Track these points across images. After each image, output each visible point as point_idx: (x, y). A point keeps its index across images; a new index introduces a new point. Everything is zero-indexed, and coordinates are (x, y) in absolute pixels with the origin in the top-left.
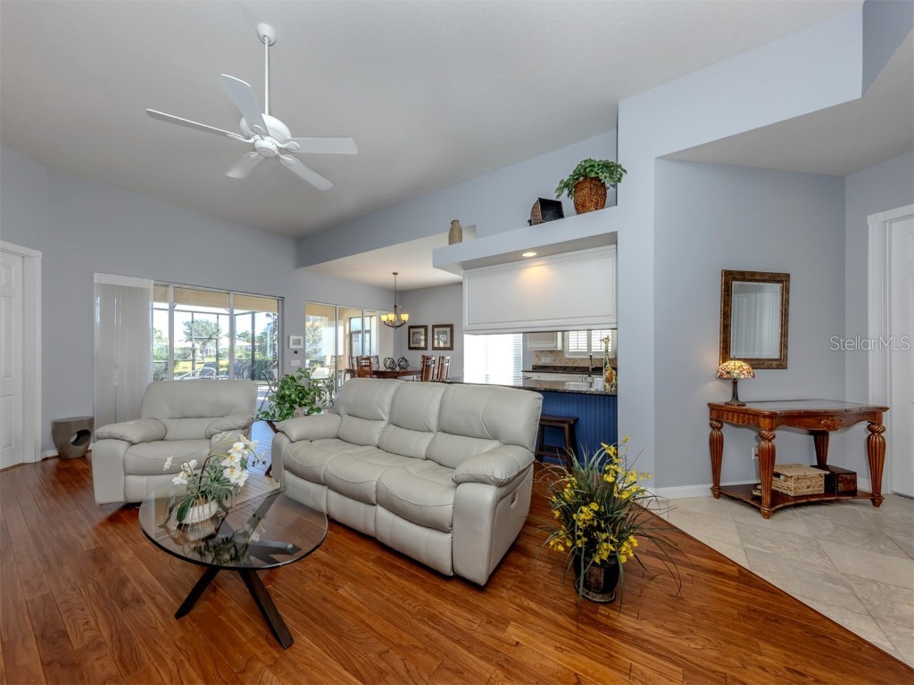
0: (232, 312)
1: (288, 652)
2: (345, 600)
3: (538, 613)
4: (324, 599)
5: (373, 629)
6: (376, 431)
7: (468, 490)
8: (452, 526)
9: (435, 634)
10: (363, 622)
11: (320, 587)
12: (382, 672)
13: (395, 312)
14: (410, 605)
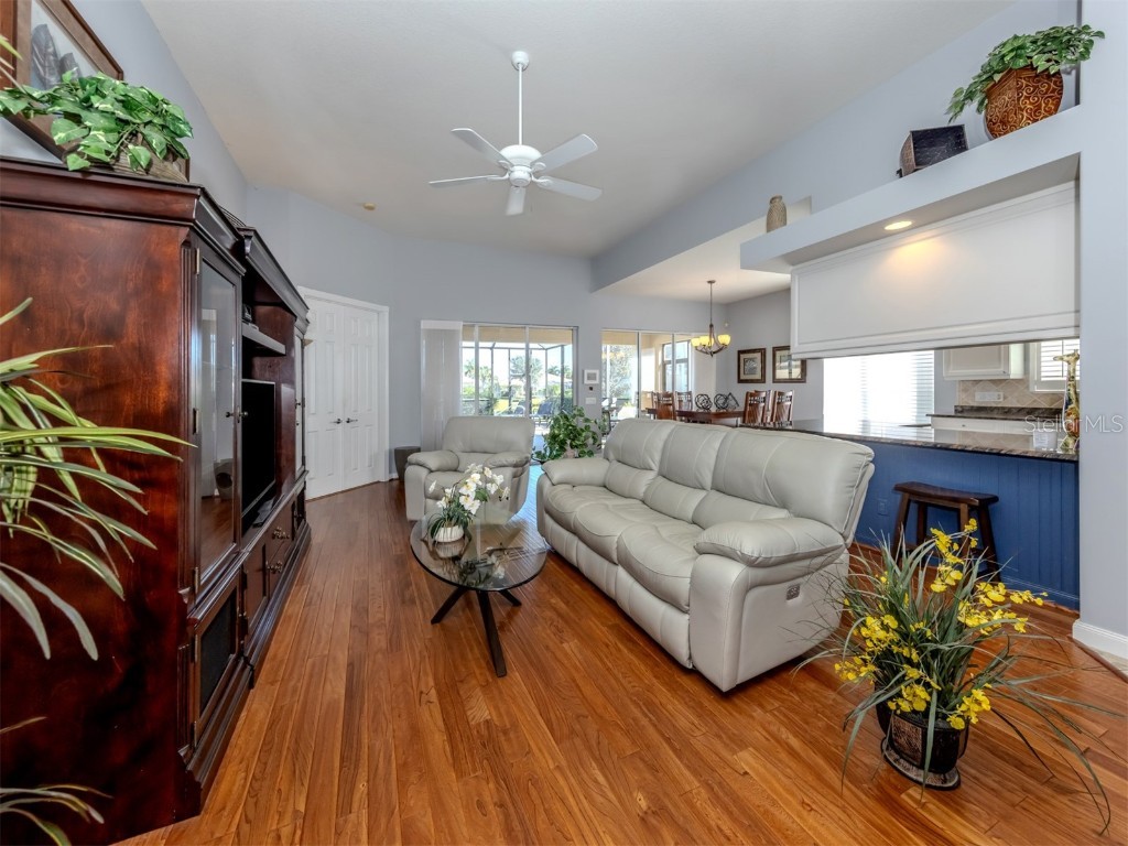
0: (527, 346)
1: (500, 681)
2: (566, 654)
3: (798, 754)
4: (547, 647)
5: (581, 691)
6: (644, 481)
7: (711, 563)
8: (689, 606)
9: (644, 722)
10: (574, 681)
11: (548, 635)
12: (573, 731)
13: (711, 334)
14: (630, 682)
